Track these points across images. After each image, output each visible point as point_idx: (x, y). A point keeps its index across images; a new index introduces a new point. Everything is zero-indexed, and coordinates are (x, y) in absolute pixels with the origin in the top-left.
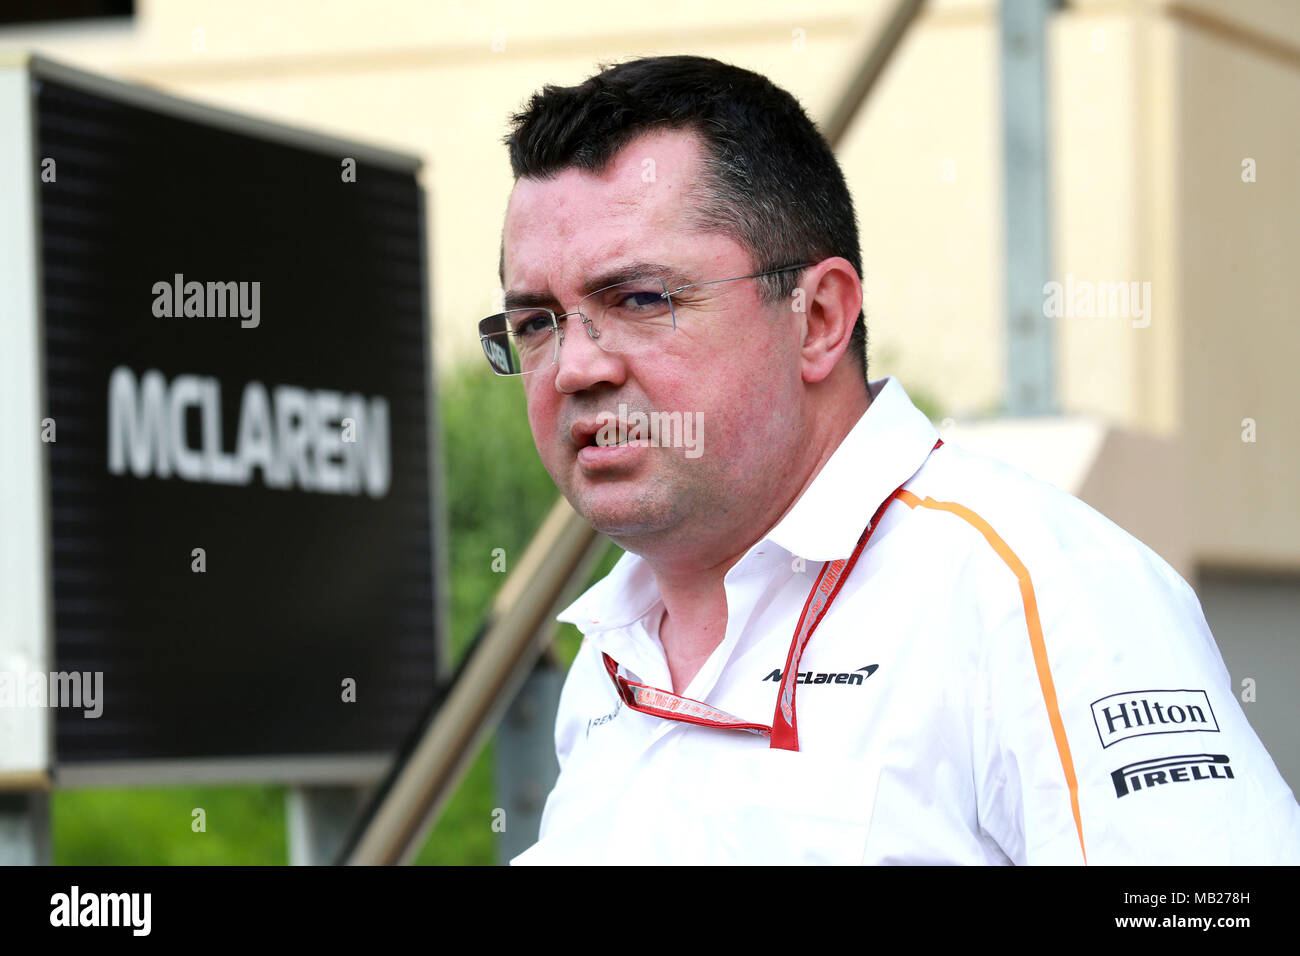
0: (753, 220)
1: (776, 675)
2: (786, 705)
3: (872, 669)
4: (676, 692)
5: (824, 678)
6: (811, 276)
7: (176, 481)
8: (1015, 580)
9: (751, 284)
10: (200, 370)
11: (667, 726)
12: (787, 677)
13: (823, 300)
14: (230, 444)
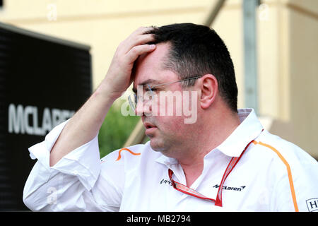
0: (179, 65)
1: (216, 186)
2: (220, 195)
3: (244, 187)
4: (188, 186)
5: (230, 188)
6: (200, 80)
7: (26, 134)
8: (286, 167)
9: (178, 84)
10: (32, 105)
11: (185, 196)
12: (220, 187)
13: (206, 85)
14: (40, 125)
